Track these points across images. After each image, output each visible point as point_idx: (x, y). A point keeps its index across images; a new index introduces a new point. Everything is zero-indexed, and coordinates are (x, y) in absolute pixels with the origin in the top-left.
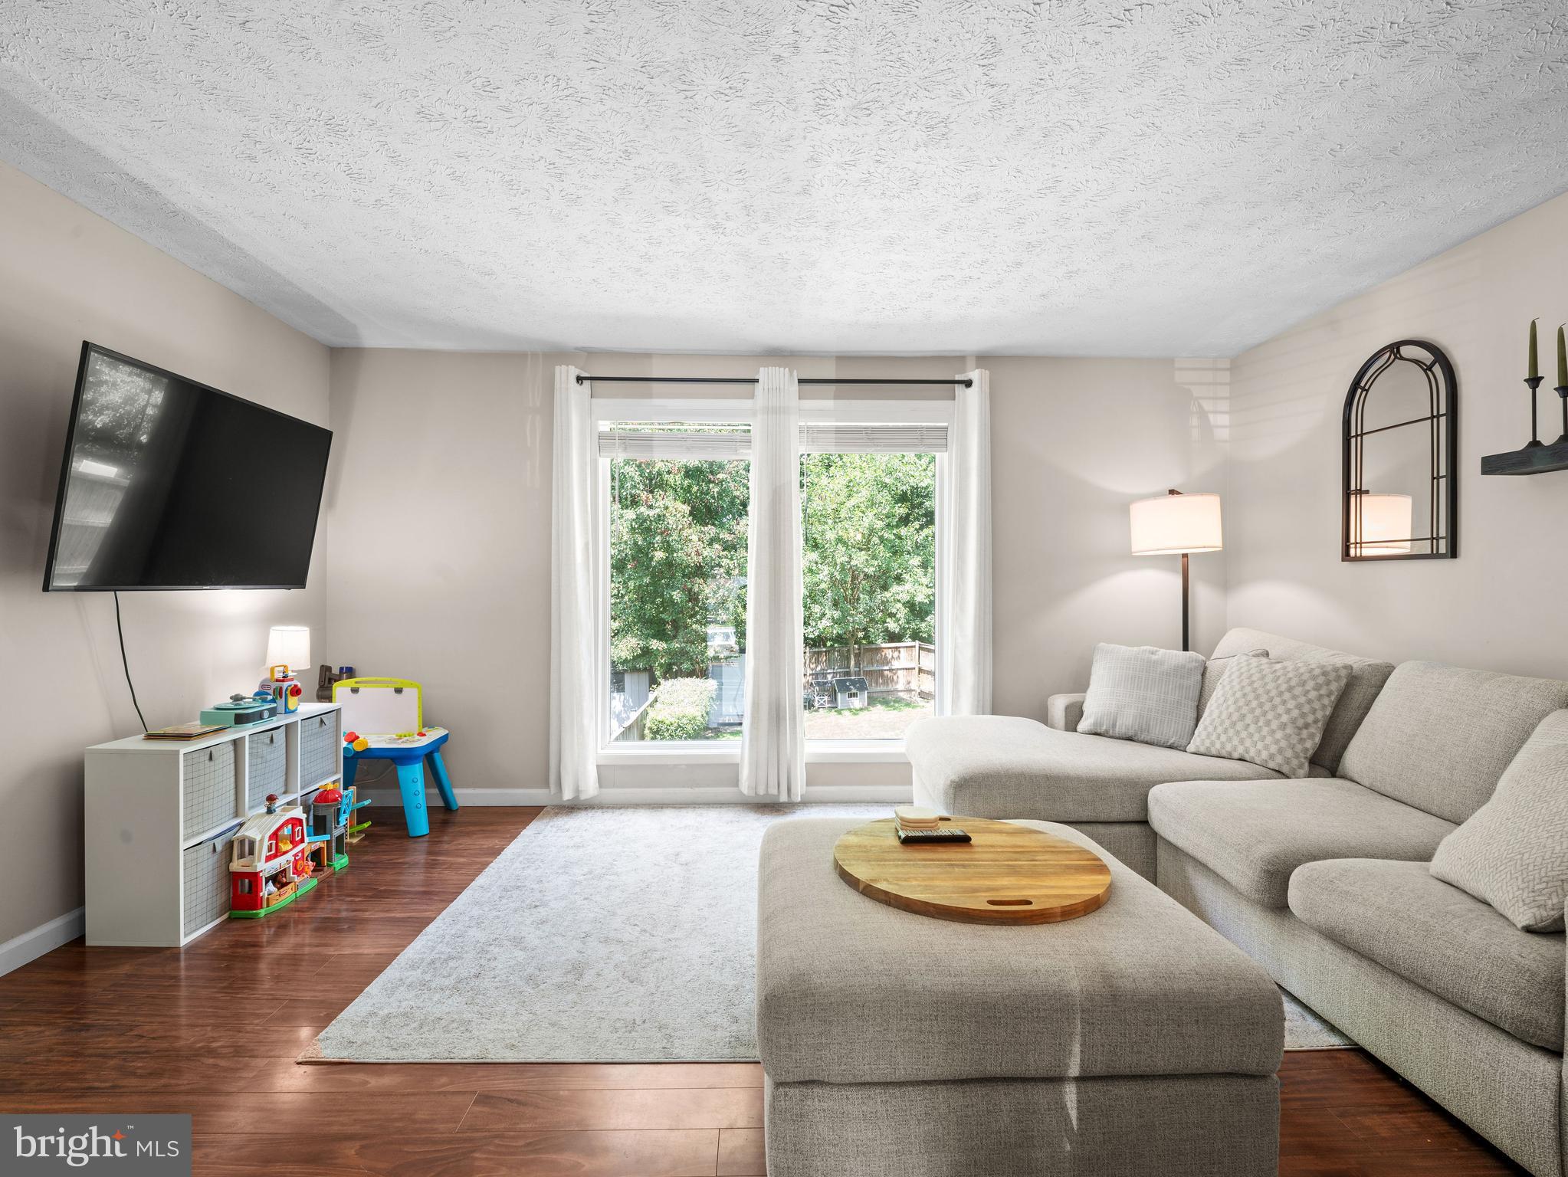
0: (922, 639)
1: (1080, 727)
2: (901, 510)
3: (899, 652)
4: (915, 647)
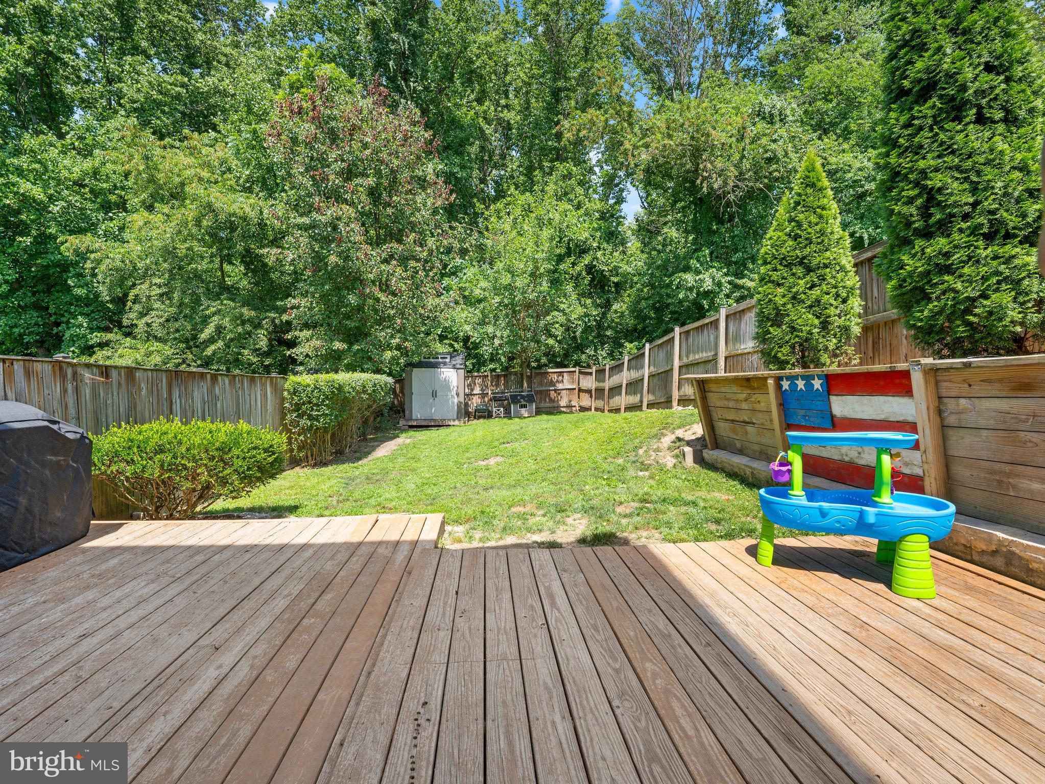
0: (581, 366)
3: (563, 376)
4: (575, 371)
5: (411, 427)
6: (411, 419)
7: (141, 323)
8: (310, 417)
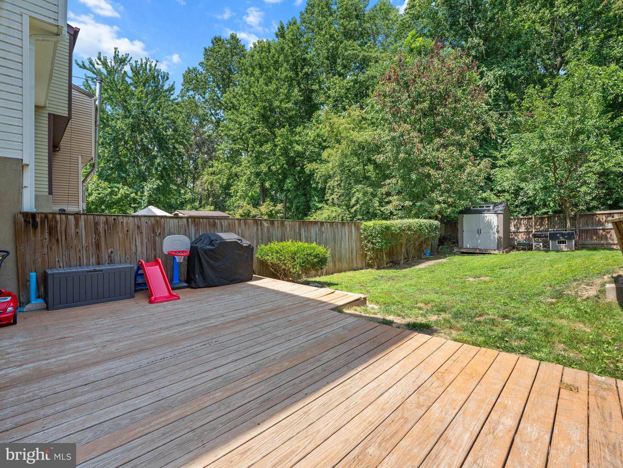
5: (463, 253)
6: (462, 248)
7: (330, 198)
8: (372, 243)
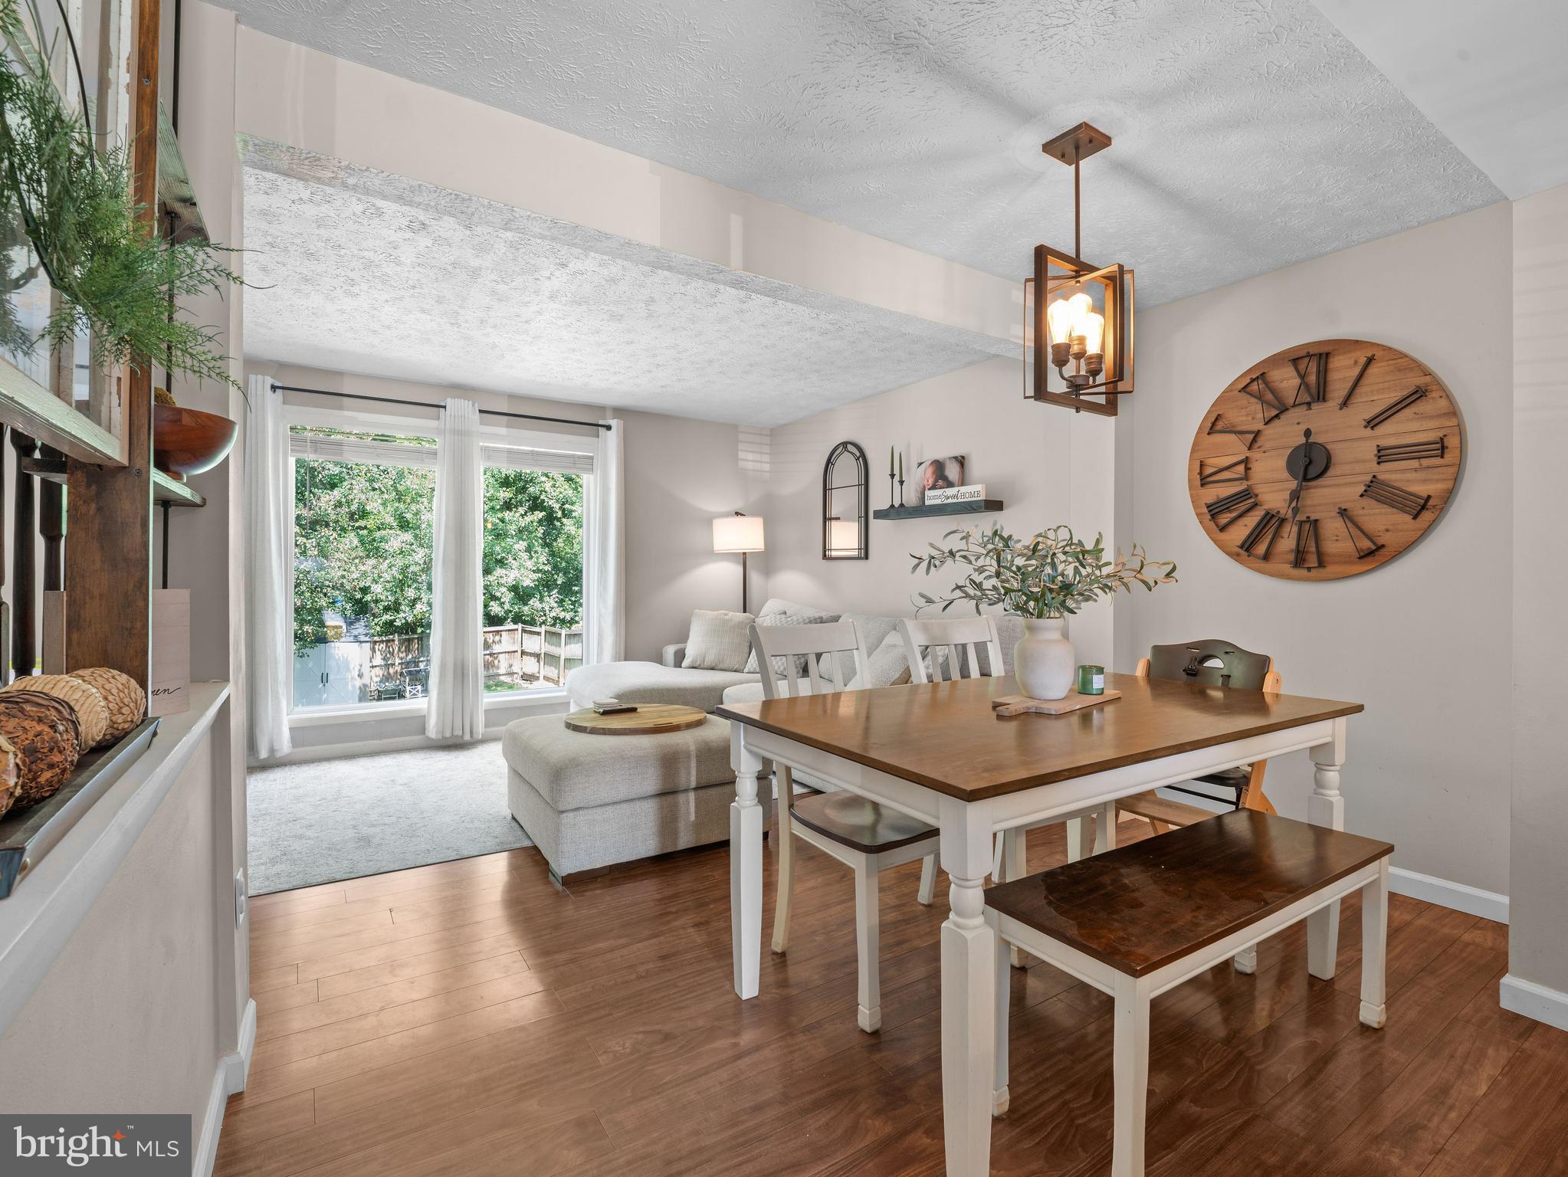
0: (524, 622)
1: (683, 665)
2: (505, 494)
3: (501, 636)
4: (517, 630)
